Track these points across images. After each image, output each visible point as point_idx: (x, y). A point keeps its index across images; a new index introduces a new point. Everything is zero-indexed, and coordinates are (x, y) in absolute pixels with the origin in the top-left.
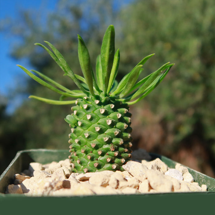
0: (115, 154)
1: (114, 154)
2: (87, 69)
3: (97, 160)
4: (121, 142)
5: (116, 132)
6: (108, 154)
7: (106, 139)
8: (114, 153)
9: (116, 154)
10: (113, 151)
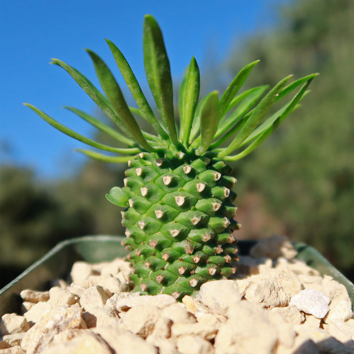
0: (195, 260)
1: (193, 260)
2: (119, 106)
3: (163, 269)
4: (204, 238)
5: (195, 218)
6: (181, 260)
7: (174, 232)
8: (192, 256)
9: (197, 259)
10: (190, 254)
